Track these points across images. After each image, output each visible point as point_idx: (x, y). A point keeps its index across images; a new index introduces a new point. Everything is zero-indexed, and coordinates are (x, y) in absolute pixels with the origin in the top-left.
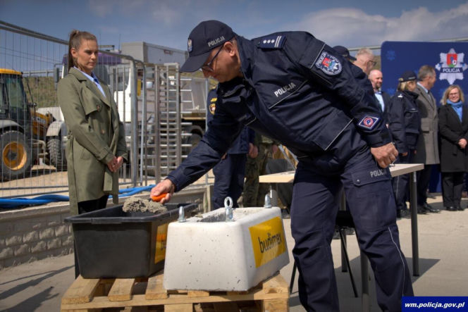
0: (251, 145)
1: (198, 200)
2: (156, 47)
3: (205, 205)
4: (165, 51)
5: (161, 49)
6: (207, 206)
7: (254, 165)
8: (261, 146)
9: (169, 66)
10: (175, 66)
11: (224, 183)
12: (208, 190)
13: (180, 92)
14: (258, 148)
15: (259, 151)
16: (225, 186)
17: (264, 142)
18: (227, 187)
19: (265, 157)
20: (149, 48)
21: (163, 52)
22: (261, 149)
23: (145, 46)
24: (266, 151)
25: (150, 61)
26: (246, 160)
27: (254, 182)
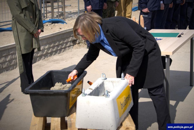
0: (105, 3)
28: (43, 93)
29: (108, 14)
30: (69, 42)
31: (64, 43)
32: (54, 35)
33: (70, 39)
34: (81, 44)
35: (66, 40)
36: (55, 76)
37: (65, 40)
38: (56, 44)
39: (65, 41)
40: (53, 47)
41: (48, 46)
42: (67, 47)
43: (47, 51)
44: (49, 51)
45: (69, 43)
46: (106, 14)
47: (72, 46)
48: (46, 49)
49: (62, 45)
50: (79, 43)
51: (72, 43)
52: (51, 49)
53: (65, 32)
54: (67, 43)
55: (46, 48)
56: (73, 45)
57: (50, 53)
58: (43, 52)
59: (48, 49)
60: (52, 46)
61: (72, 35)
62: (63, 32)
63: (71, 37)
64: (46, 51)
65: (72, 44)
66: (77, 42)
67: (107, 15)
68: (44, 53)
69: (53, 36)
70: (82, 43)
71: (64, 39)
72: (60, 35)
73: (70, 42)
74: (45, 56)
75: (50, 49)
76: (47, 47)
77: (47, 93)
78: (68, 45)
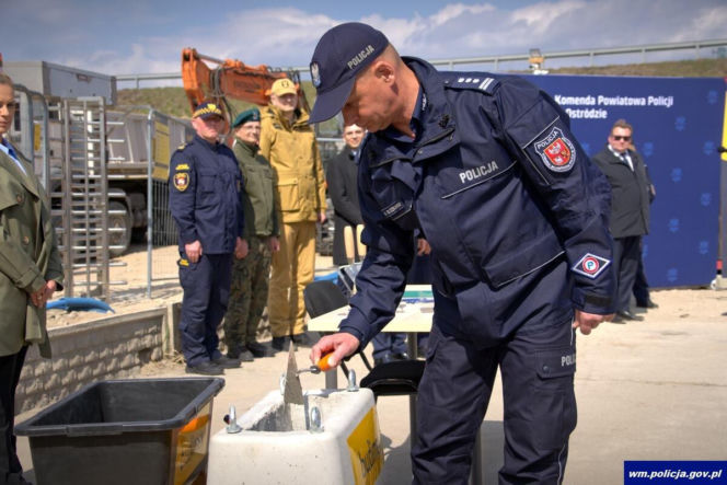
0: (239, 239)
1: (154, 328)
2: (63, 70)
3: (164, 335)
4: (78, 76)
5: (72, 73)
6: (168, 337)
7: (242, 270)
8: (254, 239)
9: (88, 102)
10: (97, 102)
11: (198, 302)
12: (170, 311)
13: (106, 143)
14: (249, 243)
15: (250, 248)
16: (201, 306)
17: (258, 233)
18: (205, 308)
19: (260, 256)
20: (52, 71)
21: (75, 79)
22: (252, 243)
23: (46, 68)
24: (261, 246)
25: (54, 93)
26: (233, 263)
27: (242, 296)
28: (83, 434)
29: (250, 271)
30: (127, 353)
31: (111, 356)
32: (84, 329)
33: (132, 345)
34: (164, 362)
35: (120, 346)
36: (112, 401)
37: (117, 346)
38: (89, 358)
39: (116, 351)
40: (78, 368)
41: (63, 362)
42: (120, 369)
43: (56, 380)
44: (66, 380)
45: (128, 357)
46: (245, 273)
47: (137, 368)
48: (56, 372)
49: (106, 360)
50: (159, 359)
51: (139, 357)
52: (70, 373)
53: (117, 321)
54: (120, 357)
55: (54, 369)
56: (141, 365)
57: (66, 385)
58: (45, 382)
59: (63, 372)
60: (73, 362)
61: (137, 333)
62: (111, 323)
63: (135, 340)
64: (54, 377)
65: (137, 361)
66: (154, 356)
67: (247, 275)
68: (49, 384)
69: (78, 330)
70: (168, 357)
71: (113, 345)
72: (101, 329)
73: (133, 352)
74: (51, 393)
75: (66, 374)
76: (57, 365)
77: (98, 433)
78: (123, 364)
